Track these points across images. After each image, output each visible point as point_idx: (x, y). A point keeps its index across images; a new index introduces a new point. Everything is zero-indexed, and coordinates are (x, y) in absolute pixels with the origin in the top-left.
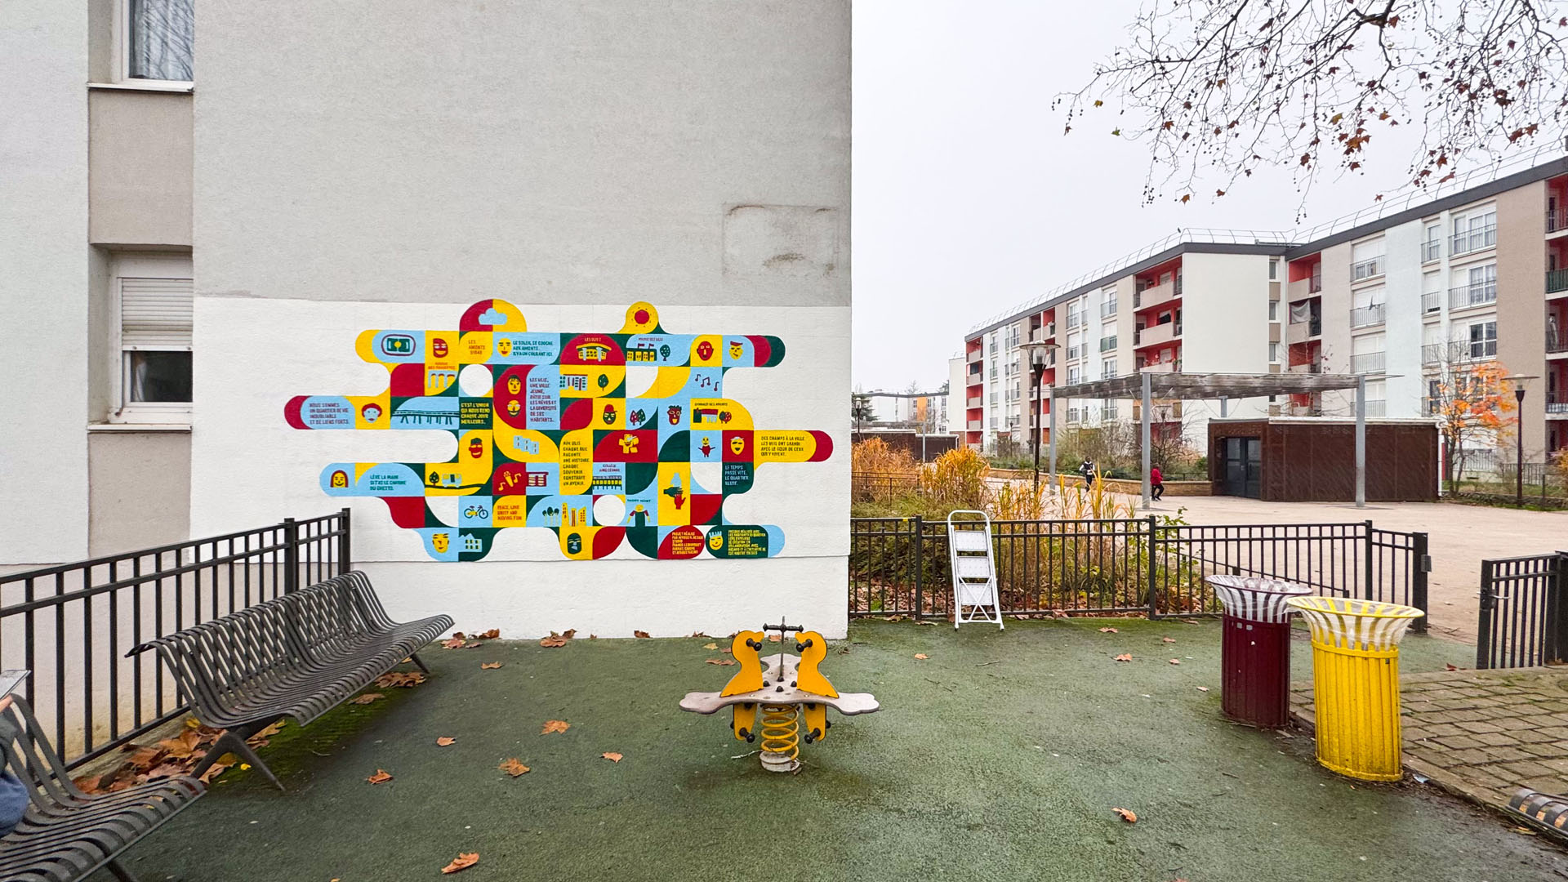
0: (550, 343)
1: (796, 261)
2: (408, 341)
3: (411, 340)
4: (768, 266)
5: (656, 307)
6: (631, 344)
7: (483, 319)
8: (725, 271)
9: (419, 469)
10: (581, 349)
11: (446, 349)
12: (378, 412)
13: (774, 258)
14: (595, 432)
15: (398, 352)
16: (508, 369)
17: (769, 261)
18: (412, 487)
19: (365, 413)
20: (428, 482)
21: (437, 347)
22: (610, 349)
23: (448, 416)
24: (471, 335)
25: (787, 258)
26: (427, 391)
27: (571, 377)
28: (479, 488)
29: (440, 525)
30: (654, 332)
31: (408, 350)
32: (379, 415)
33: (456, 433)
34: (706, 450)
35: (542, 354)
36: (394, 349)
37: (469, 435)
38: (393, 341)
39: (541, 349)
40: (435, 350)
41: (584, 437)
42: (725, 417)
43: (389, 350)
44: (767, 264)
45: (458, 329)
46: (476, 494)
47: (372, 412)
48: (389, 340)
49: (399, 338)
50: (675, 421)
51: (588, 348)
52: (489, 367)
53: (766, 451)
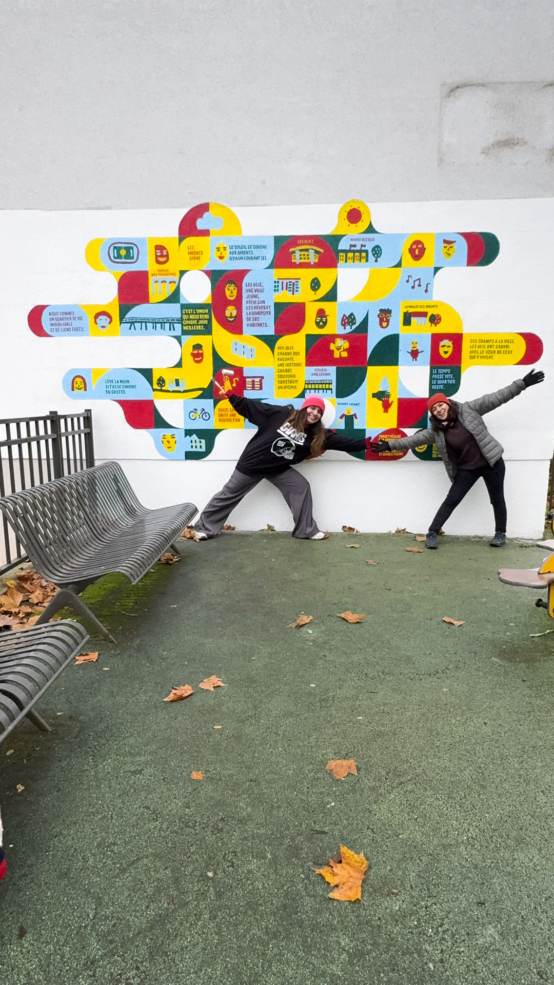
0: (264, 247)
1: (516, 147)
2: (132, 248)
3: (135, 248)
4: (487, 154)
5: (368, 204)
6: (343, 245)
7: (201, 224)
8: (441, 161)
9: (147, 373)
10: (294, 252)
11: (167, 256)
12: (109, 320)
13: (493, 145)
14: (308, 337)
15: (123, 260)
16: (225, 274)
17: (489, 148)
18: (141, 391)
19: (98, 320)
20: (156, 386)
21: (159, 254)
22: (322, 251)
23: (171, 322)
24: (190, 241)
25: (509, 143)
26: (152, 298)
27: (285, 282)
28: (201, 392)
29: (168, 426)
30: (366, 232)
31: (133, 258)
32: (110, 323)
33: (178, 339)
34: (415, 354)
35: (257, 258)
36: (119, 256)
37: (190, 341)
38: (119, 249)
39: (256, 253)
40: (157, 256)
41: (296, 342)
42: (435, 320)
43: (114, 257)
44: (485, 152)
45: (177, 236)
46: (199, 397)
47: (103, 320)
48: (115, 248)
49: (123, 245)
50: (385, 324)
51: (301, 250)
52: (208, 273)
53: (474, 354)
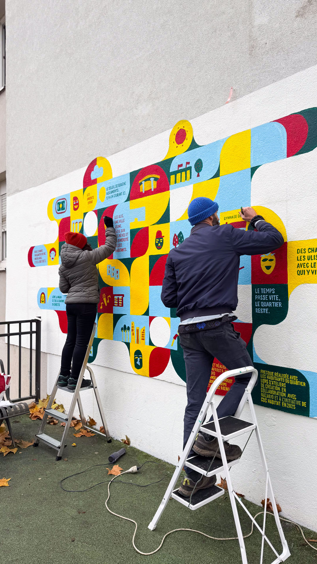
0: (124, 184)
2: (64, 202)
5: (191, 121)
6: (173, 168)
10: (141, 183)
11: (78, 204)
15: (61, 211)
21: (75, 203)
22: (158, 177)
24: (88, 189)
30: (190, 148)
35: (120, 194)
39: (120, 190)
40: (74, 205)
43: (58, 210)
45: (83, 187)
48: (58, 203)
49: (61, 201)
51: (145, 181)
52: (97, 212)
53: (302, 269)
